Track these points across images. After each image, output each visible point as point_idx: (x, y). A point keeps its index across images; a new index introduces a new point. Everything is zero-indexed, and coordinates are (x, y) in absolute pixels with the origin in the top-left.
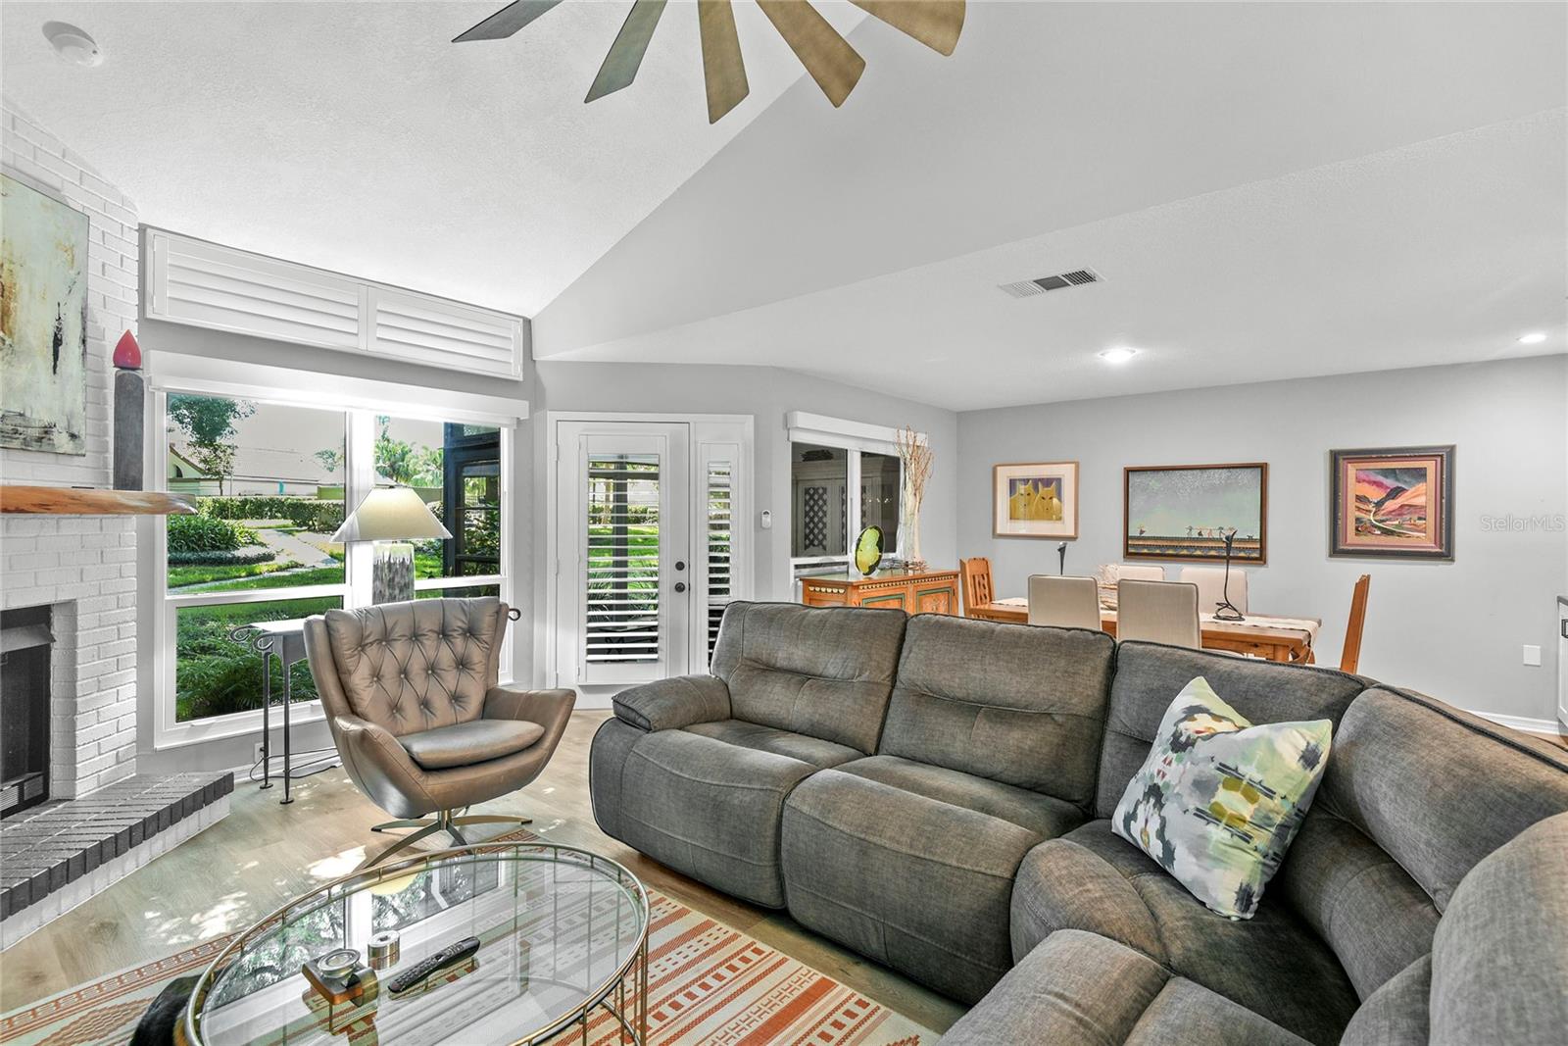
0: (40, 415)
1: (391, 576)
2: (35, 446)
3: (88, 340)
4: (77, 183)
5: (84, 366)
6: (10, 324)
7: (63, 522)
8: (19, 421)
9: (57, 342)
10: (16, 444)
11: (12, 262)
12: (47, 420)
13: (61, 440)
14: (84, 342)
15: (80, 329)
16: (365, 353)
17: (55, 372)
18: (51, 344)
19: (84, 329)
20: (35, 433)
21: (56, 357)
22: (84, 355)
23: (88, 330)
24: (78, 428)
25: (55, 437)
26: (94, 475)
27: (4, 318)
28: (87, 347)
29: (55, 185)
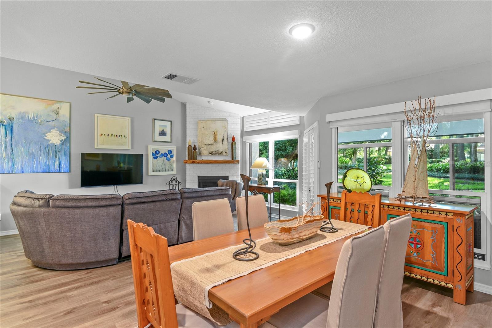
0: (221, 150)
2: (220, 154)
3: (228, 138)
8: (218, 151)
9: (223, 140)
10: (217, 154)
11: (216, 131)
13: (224, 153)
14: (227, 139)
17: (223, 144)
19: (227, 137)
20: (220, 153)
21: (223, 142)
22: (227, 141)
23: (228, 137)
24: (227, 151)
25: (223, 153)
26: (229, 158)
27: (215, 139)
28: (228, 139)
29: (225, 118)
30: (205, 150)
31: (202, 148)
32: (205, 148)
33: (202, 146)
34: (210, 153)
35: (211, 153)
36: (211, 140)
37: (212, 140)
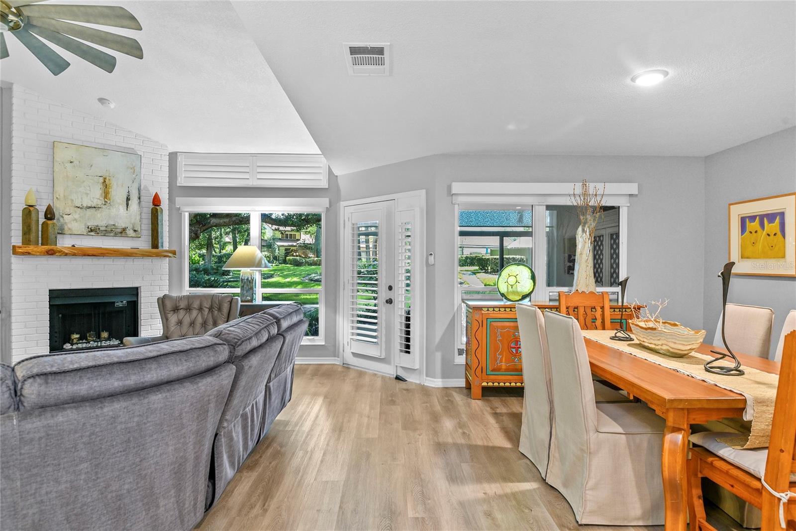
0: (121, 224)
1: (243, 285)
2: (120, 235)
3: (142, 198)
4: (142, 144)
5: (139, 206)
6: (109, 196)
7: (115, 260)
8: (113, 227)
9: (128, 199)
10: (112, 234)
11: (110, 177)
12: (124, 226)
13: (130, 233)
14: (139, 198)
15: (138, 194)
16: (252, 186)
17: (127, 210)
18: (125, 201)
19: (139, 194)
20: (119, 231)
21: (127, 205)
22: (140, 203)
23: (141, 195)
24: (138, 228)
25: (128, 232)
26: (143, 244)
27: (106, 194)
28: (142, 200)
29: (132, 147)
30: (75, 220)
31: (65, 217)
32: (77, 216)
33: (68, 211)
34: (92, 231)
35: (94, 231)
36: (95, 195)
37: (98, 196)
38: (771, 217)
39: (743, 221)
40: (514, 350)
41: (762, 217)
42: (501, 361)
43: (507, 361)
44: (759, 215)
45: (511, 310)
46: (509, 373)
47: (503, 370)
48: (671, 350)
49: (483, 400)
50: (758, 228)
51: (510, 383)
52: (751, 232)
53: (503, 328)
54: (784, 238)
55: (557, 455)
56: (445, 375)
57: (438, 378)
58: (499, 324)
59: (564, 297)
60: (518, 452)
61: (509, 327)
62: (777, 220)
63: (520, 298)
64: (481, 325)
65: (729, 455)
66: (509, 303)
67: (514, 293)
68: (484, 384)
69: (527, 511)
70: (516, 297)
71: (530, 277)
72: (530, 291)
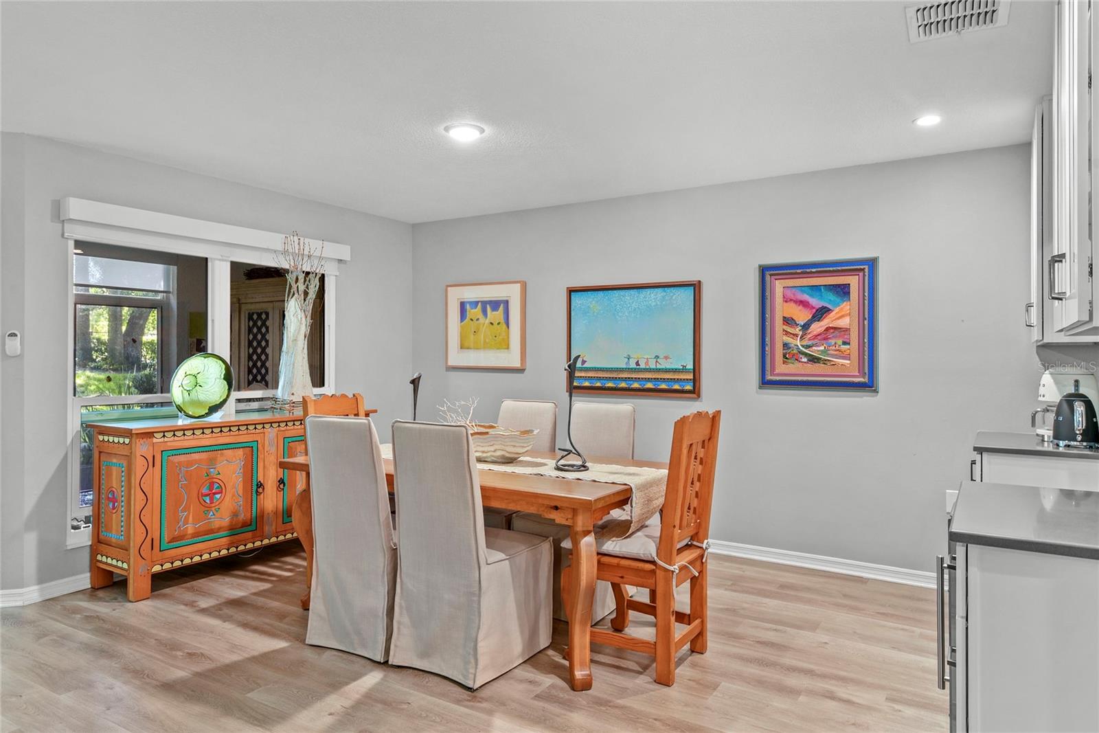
38: (495, 305)
39: (463, 305)
40: (207, 499)
41: (484, 304)
42: (186, 522)
43: (196, 521)
44: (482, 302)
45: (203, 433)
46: (201, 539)
47: (190, 537)
48: (508, 455)
49: (158, 597)
50: (481, 316)
51: (201, 556)
52: (472, 320)
53: (190, 463)
54: (508, 327)
55: (406, 620)
56: (44, 576)
57: (28, 586)
58: (183, 458)
59: (313, 403)
60: (306, 647)
61: (199, 461)
62: (501, 308)
63: (207, 411)
64: (151, 464)
65: (614, 548)
66: (188, 421)
67: (198, 403)
68: (157, 568)
69: (405, 706)
70: (199, 411)
71: (223, 377)
72: (221, 400)
